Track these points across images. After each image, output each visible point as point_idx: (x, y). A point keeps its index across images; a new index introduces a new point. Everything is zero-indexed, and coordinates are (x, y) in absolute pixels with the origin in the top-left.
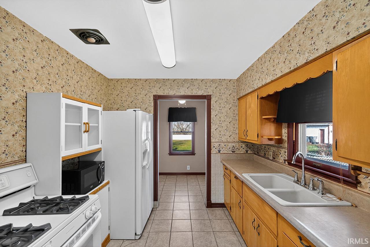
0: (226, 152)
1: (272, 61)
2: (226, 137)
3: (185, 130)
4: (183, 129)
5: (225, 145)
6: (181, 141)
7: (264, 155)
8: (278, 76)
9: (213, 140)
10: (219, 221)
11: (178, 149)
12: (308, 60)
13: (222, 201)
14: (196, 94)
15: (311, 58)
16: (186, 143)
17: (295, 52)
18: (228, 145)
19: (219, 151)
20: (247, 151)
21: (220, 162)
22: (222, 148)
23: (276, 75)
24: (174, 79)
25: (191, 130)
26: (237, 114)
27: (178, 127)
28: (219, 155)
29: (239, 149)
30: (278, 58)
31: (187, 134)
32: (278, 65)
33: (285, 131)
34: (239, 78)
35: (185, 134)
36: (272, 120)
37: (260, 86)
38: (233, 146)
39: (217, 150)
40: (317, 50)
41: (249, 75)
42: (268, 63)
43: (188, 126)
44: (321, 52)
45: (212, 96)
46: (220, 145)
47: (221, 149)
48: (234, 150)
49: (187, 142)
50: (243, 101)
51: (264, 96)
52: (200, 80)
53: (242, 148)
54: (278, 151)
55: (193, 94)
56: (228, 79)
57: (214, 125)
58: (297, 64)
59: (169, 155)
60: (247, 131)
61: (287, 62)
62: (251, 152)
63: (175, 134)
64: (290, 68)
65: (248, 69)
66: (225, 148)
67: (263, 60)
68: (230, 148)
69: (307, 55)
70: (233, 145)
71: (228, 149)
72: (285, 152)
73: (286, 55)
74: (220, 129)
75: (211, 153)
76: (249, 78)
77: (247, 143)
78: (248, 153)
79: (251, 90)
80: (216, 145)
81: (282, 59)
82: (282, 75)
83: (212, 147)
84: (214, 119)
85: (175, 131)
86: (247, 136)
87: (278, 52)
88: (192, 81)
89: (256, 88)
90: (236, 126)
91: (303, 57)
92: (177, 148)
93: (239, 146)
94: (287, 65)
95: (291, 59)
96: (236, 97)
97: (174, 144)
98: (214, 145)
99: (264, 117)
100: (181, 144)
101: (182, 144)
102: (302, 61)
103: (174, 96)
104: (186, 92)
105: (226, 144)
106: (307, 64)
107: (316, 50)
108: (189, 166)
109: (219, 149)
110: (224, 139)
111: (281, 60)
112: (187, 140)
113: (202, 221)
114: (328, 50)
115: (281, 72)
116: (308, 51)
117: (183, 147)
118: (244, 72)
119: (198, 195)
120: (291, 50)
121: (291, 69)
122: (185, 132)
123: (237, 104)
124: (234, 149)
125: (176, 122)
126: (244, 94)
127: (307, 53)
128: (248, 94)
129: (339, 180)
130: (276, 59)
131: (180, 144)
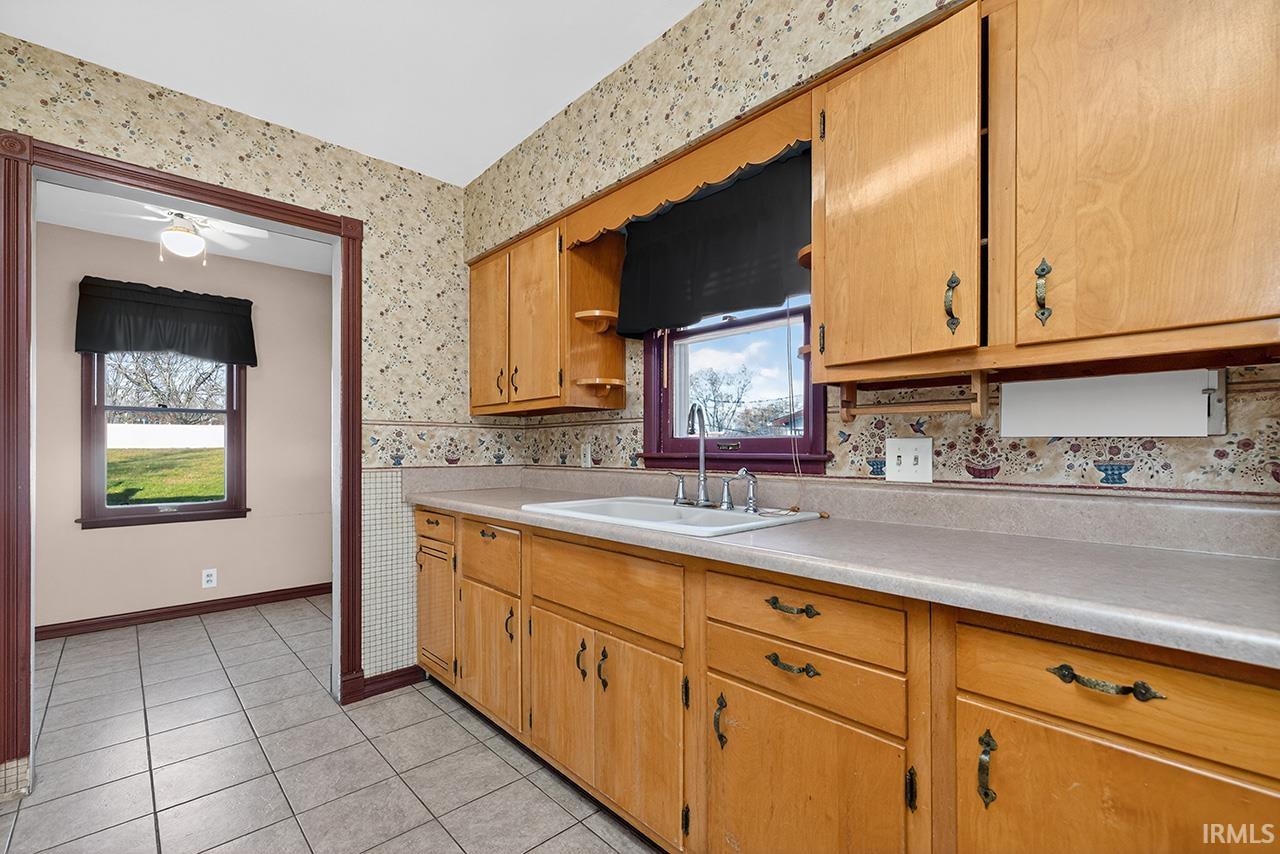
0: (425, 462)
1: (624, 114)
2: (424, 404)
3: (183, 398)
4: (173, 393)
5: (421, 436)
6: (165, 453)
7: (561, 460)
8: (643, 163)
9: (369, 412)
10: (410, 732)
11: (138, 495)
12: (747, 109)
13: (409, 660)
14: (289, 201)
15: (753, 103)
16: (193, 462)
17: (706, 83)
18: (433, 437)
19: (398, 460)
20: (499, 458)
21: (400, 504)
22: (410, 448)
23: (638, 159)
24: (155, 86)
25: (221, 402)
26: (465, 320)
27: (142, 381)
28: (397, 473)
29: (472, 452)
30: (645, 103)
31: (201, 423)
32: (644, 127)
33: (634, 369)
34: (480, 182)
35: (186, 422)
36: (603, 327)
37: (574, 200)
38: (452, 439)
39: (387, 456)
40: (773, 77)
41: (526, 166)
42: (605, 121)
43: (205, 378)
44: (786, 84)
45: (365, 228)
46: (399, 434)
47: (404, 450)
48: (453, 452)
49: (197, 457)
50: (492, 267)
51: (587, 236)
52: (307, 139)
53: (483, 447)
54: (612, 435)
55: (272, 196)
56: (431, 179)
57: (375, 351)
58: (710, 121)
59: (80, 525)
60: (516, 371)
61: (678, 117)
62: (512, 462)
63: (121, 421)
64: (688, 136)
65: (521, 148)
66: (421, 446)
67: (588, 113)
68: (439, 447)
69: (743, 92)
70: (452, 435)
71: (432, 451)
72: (635, 432)
73: (673, 93)
74: (399, 368)
75: (360, 468)
76: (524, 178)
77: (499, 430)
78: (504, 463)
79: (534, 221)
80: (385, 434)
81: (661, 106)
82: (657, 158)
83: (366, 442)
84: (375, 327)
85: (123, 404)
86: (516, 389)
87: (643, 85)
88: (269, 132)
89: (556, 210)
90: (464, 364)
91: (732, 100)
92: (138, 490)
93: (473, 438)
94: (678, 127)
95: (691, 107)
96: (461, 255)
97: (115, 468)
98: (376, 432)
99: (579, 314)
100: (162, 467)
101: (170, 467)
102: (725, 114)
103: (156, 174)
104: (232, 172)
105: (424, 430)
106: (741, 121)
107: (769, 77)
108: (213, 571)
109: (398, 450)
110: (416, 411)
111: (653, 111)
112: (201, 450)
113: (336, 757)
114: (804, 78)
115: (657, 148)
116: (747, 80)
117: (171, 481)
118: (501, 160)
119: (281, 672)
120: (693, 80)
121: (693, 137)
122: (184, 410)
123: (464, 282)
124: (453, 448)
125: (128, 357)
126: (501, 239)
127: (743, 87)
128: (522, 237)
129: (787, 466)
130: (636, 110)
131: (155, 469)
